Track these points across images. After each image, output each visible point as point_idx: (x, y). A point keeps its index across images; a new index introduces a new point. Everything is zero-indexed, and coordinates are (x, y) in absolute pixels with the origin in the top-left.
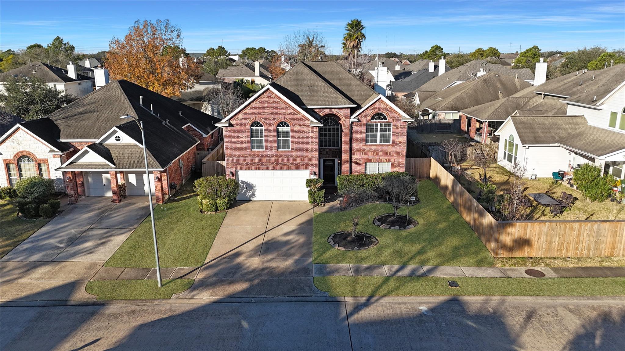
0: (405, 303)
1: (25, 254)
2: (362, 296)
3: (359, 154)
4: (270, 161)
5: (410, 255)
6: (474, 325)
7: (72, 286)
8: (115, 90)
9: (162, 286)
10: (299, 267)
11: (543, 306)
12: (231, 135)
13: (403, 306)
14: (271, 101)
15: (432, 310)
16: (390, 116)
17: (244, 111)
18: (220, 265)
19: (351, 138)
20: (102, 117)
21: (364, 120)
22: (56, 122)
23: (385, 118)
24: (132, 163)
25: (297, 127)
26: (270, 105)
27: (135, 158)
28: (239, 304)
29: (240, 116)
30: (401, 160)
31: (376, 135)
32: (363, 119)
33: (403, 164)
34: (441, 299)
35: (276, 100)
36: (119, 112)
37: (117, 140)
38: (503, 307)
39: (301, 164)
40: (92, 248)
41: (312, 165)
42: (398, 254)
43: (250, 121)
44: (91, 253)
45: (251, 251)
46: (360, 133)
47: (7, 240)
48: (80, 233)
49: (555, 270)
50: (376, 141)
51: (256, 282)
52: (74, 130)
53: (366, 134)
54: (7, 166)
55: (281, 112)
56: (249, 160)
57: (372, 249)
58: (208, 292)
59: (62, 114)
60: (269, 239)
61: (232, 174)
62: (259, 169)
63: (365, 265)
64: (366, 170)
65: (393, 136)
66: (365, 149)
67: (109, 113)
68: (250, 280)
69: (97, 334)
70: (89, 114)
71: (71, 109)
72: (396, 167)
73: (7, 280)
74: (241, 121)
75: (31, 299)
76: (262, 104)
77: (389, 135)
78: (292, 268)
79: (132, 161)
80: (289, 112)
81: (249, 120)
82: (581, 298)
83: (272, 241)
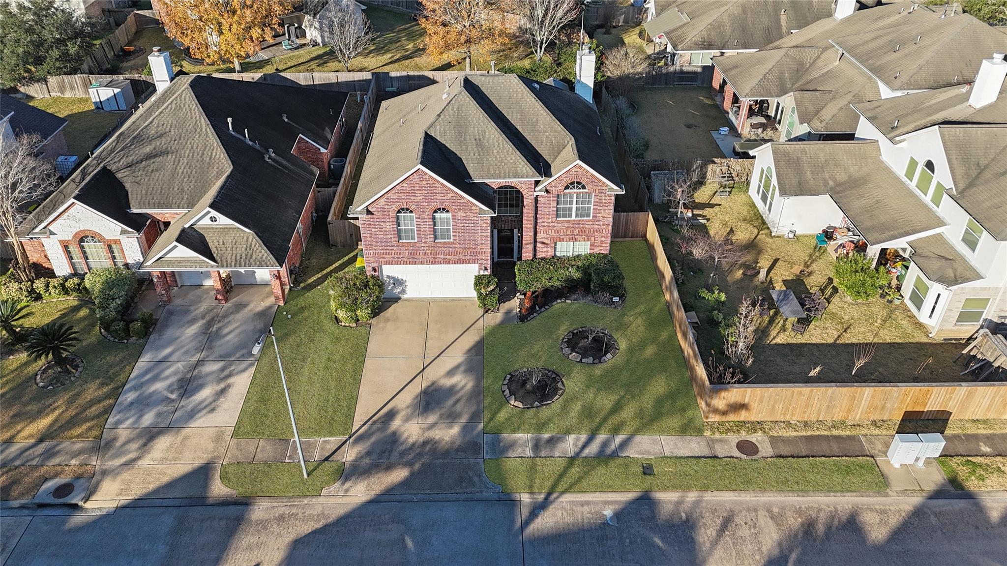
0: (587, 503)
1: (133, 412)
2: (540, 493)
3: (546, 232)
4: (425, 254)
5: (603, 414)
6: (661, 545)
7: (203, 473)
8: (189, 106)
9: (308, 475)
10: (467, 439)
11: (744, 509)
12: (370, 225)
13: (586, 509)
14: (424, 183)
15: (618, 515)
16: (590, 186)
17: (386, 196)
18: (373, 433)
19: (536, 213)
20: (181, 164)
21: (554, 192)
22: (119, 175)
23: (584, 187)
24: (238, 258)
25: (461, 214)
26: (422, 188)
27: (241, 250)
28: (400, 505)
29: (382, 202)
30: (604, 239)
31: (571, 209)
32: (554, 189)
33: (607, 243)
34: (630, 496)
35: (431, 182)
36: (203, 154)
37: (212, 221)
38: (698, 511)
39: (467, 258)
40: (210, 400)
41: (482, 259)
42: (588, 413)
43: (395, 208)
44: (213, 410)
45: (408, 407)
46: (547, 208)
47: (102, 385)
48: (190, 370)
49: (774, 440)
50: (570, 216)
51: (417, 466)
52: (147, 192)
53: (557, 208)
54: (66, 248)
55: (439, 197)
56: (396, 253)
57: (557, 403)
58: (362, 484)
59: (122, 158)
60: (429, 383)
61: (374, 270)
62: (410, 263)
63: (546, 436)
64: (555, 251)
65: (594, 210)
66: (554, 226)
67: (188, 155)
68: (409, 464)
69: (251, 556)
70: (161, 158)
71: (133, 147)
72: (597, 247)
73: (126, 462)
74: (383, 208)
75: (162, 496)
76: (412, 186)
77: (589, 209)
78: (458, 443)
79: (238, 255)
80: (449, 196)
81: (394, 206)
82: (791, 494)
83: (432, 388)
